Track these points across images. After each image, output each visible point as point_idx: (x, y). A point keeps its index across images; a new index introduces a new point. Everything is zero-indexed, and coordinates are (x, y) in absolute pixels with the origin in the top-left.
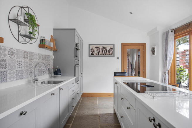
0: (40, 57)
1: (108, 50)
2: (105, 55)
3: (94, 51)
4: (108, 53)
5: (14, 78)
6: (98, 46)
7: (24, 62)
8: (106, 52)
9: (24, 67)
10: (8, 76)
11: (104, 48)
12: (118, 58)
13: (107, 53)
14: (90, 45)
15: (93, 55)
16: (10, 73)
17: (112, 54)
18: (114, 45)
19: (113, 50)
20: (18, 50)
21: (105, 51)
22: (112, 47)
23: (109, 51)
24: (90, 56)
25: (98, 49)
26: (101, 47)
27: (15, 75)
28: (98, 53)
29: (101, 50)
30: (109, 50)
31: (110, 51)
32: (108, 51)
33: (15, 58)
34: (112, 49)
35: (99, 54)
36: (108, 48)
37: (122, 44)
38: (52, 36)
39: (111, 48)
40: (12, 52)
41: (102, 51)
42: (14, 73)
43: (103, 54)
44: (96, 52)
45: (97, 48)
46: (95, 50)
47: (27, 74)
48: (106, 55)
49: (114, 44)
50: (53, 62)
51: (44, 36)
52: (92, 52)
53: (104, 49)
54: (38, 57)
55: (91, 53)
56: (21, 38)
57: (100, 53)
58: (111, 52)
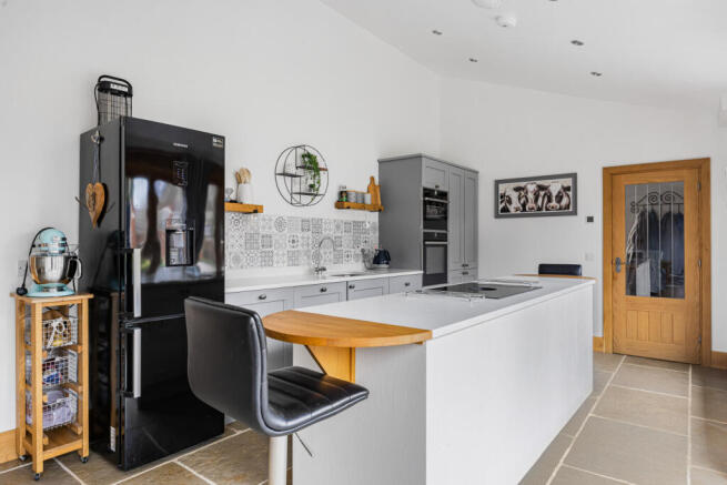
0: (338, 227)
1: (554, 194)
2: (544, 211)
3: (510, 202)
4: (554, 203)
5: (284, 262)
6: (522, 184)
7: (303, 238)
8: (550, 201)
9: (303, 245)
10: (275, 258)
11: (541, 188)
12: (590, 219)
13: (551, 204)
14: (498, 183)
15: (508, 211)
16: (277, 254)
17: (568, 207)
18: (574, 176)
19: (570, 193)
20: (291, 218)
21: (546, 199)
22: (568, 182)
23: (559, 198)
24: (497, 216)
25: (523, 193)
26: (531, 188)
27: (285, 258)
28: (524, 205)
29: (531, 196)
30: (559, 192)
31: (562, 197)
32: (557, 196)
33: (286, 231)
34: (568, 189)
35: (524, 210)
36: (555, 188)
37: (605, 170)
38: (372, 179)
39: (565, 185)
40: (280, 223)
41: (536, 200)
42: (284, 255)
43: (540, 209)
44: (516, 204)
45: (517, 189)
46: (514, 196)
47: (308, 257)
48: (547, 209)
49: (575, 174)
50: (377, 234)
51: (344, 184)
52: (503, 204)
53: (542, 193)
54: (333, 227)
55: (501, 206)
56: (297, 197)
57: (530, 205)
58: (565, 201)
